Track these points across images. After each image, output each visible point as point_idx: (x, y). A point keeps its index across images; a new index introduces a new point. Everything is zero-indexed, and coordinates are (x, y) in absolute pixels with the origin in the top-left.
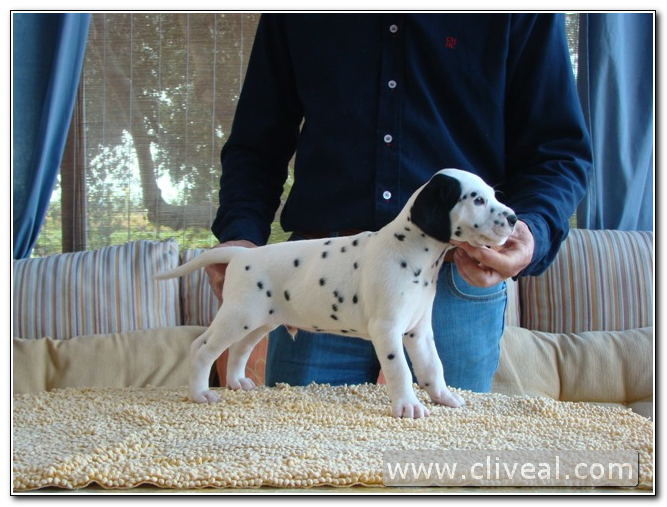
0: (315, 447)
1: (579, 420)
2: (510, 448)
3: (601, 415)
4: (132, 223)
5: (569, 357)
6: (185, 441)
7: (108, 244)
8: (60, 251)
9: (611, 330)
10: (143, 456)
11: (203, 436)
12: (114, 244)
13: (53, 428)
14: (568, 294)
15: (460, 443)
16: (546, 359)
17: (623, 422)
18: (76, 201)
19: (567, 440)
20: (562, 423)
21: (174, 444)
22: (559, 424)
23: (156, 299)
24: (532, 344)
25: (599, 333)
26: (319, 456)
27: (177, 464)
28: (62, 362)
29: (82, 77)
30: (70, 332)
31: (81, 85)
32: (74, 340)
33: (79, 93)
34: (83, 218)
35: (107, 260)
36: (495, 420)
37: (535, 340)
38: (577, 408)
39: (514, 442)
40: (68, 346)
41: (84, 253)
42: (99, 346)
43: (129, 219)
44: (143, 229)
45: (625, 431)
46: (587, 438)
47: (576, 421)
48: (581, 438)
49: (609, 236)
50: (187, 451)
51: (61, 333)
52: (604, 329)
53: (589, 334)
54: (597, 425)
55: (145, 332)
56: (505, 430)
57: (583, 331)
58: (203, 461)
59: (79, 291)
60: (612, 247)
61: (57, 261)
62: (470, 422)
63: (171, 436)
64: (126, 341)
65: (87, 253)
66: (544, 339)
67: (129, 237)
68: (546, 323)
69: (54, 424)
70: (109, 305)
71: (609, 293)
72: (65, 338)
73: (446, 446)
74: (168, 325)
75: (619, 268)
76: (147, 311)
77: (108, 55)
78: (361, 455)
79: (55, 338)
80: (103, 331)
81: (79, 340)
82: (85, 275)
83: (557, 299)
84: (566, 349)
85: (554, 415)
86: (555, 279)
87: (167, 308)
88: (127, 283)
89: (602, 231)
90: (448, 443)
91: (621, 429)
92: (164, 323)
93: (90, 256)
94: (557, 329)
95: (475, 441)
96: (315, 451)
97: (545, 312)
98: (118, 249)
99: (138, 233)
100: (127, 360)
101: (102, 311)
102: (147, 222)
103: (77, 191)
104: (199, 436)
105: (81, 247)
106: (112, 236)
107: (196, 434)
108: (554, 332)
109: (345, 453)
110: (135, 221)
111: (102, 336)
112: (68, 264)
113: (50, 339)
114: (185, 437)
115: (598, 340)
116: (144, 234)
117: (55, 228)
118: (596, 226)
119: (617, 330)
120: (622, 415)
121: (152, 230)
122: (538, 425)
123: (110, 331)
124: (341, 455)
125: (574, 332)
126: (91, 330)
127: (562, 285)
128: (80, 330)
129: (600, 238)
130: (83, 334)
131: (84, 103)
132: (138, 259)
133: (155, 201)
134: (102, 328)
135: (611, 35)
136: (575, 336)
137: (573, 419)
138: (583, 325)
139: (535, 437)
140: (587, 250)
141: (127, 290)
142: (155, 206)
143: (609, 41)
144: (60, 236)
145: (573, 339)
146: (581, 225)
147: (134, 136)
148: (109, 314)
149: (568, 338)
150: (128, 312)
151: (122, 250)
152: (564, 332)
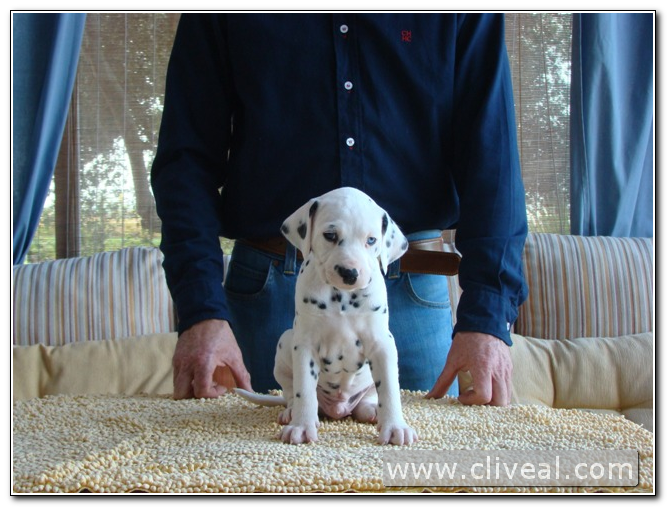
1: (572, 427)
3: (593, 421)
4: (125, 230)
5: (563, 364)
6: (178, 448)
7: (102, 250)
8: (54, 257)
9: (605, 336)
10: (134, 463)
11: (196, 444)
12: (107, 250)
13: (45, 435)
14: (562, 300)
15: (452, 450)
16: (540, 365)
17: (615, 429)
18: (70, 207)
19: (560, 447)
20: (555, 429)
21: (166, 451)
22: (552, 431)
23: (150, 306)
25: (593, 340)
26: (312, 462)
27: (169, 471)
28: (55, 369)
29: (76, 83)
30: (64, 338)
31: (75, 92)
32: (67, 347)
33: (73, 99)
34: (76, 224)
35: (101, 266)
36: (488, 427)
37: (528, 346)
38: (569, 415)
39: (507, 448)
40: (61, 352)
41: (78, 259)
42: (92, 352)
43: (123, 225)
44: (137, 235)
45: (618, 438)
46: (580, 445)
47: (569, 428)
48: (574, 444)
49: (602, 243)
50: (179, 458)
51: (54, 339)
52: (598, 336)
53: (583, 340)
54: (590, 432)
55: (138, 338)
56: (498, 437)
57: (577, 337)
58: (195, 468)
59: (73, 298)
60: (605, 253)
61: (50, 267)
62: (462, 428)
63: (163, 443)
64: (120, 347)
65: (80, 260)
66: (538, 345)
67: (123, 243)
68: (539, 329)
69: (46, 430)
70: (102, 311)
71: (603, 300)
72: (59, 345)
74: (161, 331)
75: (613, 274)
76: (141, 317)
77: (101, 62)
78: (353, 462)
79: (49, 344)
80: (96, 338)
81: (73, 346)
82: (78, 281)
83: (551, 305)
84: (560, 355)
85: (547, 422)
86: (549, 286)
87: (160, 314)
88: (121, 290)
89: (595, 238)
91: (613, 436)
92: (157, 329)
93: (84, 262)
94: (551, 336)
95: (468, 447)
96: (308, 458)
97: (539, 318)
98: (112, 255)
99: (133, 240)
100: (121, 366)
101: (95, 317)
102: (140, 228)
103: (71, 197)
104: (191, 443)
105: (74, 253)
106: (106, 242)
108: (548, 338)
109: (338, 460)
110: (129, 227)
111: (95, 343)
112: (62, 270)
113: (44, 345)
114: (177, 444)
115: (593, 348)
116: (138, 240)
117: (49, 234)
118: (590, 233)
119: (611, 336)
120: (615, 422)
121: (145, 237)
122: (531, 432)
123: (103, 337)
124: (334, 462)
125: (568, 338)
126: (85, 336)
127: (556, 291)
128: (74, 336)
129: (593, 244)
130: (77, 340)
131: (78, 109)
132: (131, 265)
133: (149, 208)
134: (96, 334)
135: (604, 42)
136: (569, 342)
137: (566, 426)
138: (577, 331)
139: (527, 444)
140: (582, 255)
141: (121, 297)
142: (149, 212)
143: (601, 48)
144: (54, 242)
145: (567, 345)
146: (575, 231)
147: (128, 143)
148: (103, 320)
149: (562, 344)
150: (122, 318)
151: (116, 257)
152: (558, 338)
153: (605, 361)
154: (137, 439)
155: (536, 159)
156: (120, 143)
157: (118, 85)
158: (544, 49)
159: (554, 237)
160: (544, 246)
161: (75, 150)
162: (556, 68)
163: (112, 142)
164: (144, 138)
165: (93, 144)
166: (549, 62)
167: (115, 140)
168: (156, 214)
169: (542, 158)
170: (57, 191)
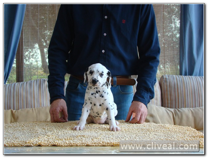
0: (100, 136)
1: (175, 129)
2: (155, 136)
3: (182, 128)
4: (38, 73)
5: (177, 116)
6: (64, 135)
7: (31, 80)
8: (16, 82)
9: (190, 107)
10: (52, 138)
14: (177, 96)
15: (141, 135)
16: (170, 117)
17: (188, 130)
18: (21, 66)
19: (171, 135)
20: (170, 130)
21: (61, 135)
23: (46, 97)
24: (165, 112)
25: (187, 109)
26: (102, 138)
27: (62, 140)
28: (16, 117)
29: (23, 26)
30: (19, 107)
31: (22, 29)
32: (20, 110)
33: (22, 32)
34: (23, 71)
35: (30, 85)
36: (151, 129)
37: (166, 111)
38: (175, 126)
39: (156, 135)
40: (18, 112)
41: (23, 82)
42: (28, 112)
44: (42, 75)
45: (188, 133)
46: (177, 134)
47: (175, 130)
48: (175, 134)
49: (190, 78)
50: (64, 137)
51: (16, 108)
52: (188, 107)
53: (183, 109)
54: (180, 131)
55: (42, 108)
56: (154, 132)
57: (181, 108)
58: (69, 139)
59: (22, 95)
60: (191, 81)
61: (15, 85)
62: (144, 130)
63: (60, 133)
64: (36, 110)
65: (24, 83)
66: (169, 110)
67: (38, 77)
68: (170, 105)
70: (31, 99)
71: (190, 96)
72: (17, 110)
73: (137, 136)
75: (193, 88)
76: (43, 101)
77: (31, 20)
78: (113, 138)
79: (14, 109)
80: (29, 107)
81: (21, 110)
82: (23, 89)
83: (173, 98)
84: (176, 113)
85: (169, 128)
86: (172, 91)
88: (37, 92)
89: (187, 76)
90: (138, 135)
91: (187, 132)
92: (48, 105)
93: (25, 83)
94: (173, 107)
95: (145, 135)
96: (100, 137)
97: (169, 102)
98: (34, 81)
99: (40, 76)
100: (37, 116)
101: (29, 101)
102: (43, 73)
103: (21, 63)
105: (22, 81)
106: (32, 77)
107: (67, 133)
108: (172, 108)
109: (109, 138)
110: (39, 72)
111: (29, 109)
112: (18, 86)
113: (12, 110)
115: (186, 111)
116: (42, 76)
117: (14, 75)
118: (186, 75)
119: (192, 107)
120: (188, 128)
121: (45, 75)
122: (164, 131)
123: (31, 107)
124: (108, 138)
126: (25, 107)
127: (175, 93)
128: (22, 107)
129: (187, 78)
130: (23, 108)
131: (23, 35)
132: (40, 85)
133: (46, 66)
134: (29, 106)
135: (190, 14)
136: (179, 109)
137: (174, 129)
138: (181, 106)
139: (162, 134)
140: (183, 82)
141: (37, 94)
142: (46, 68)
143: (190, 16)
144: (16, 77)
145: (178, 110)
146: (181, 74)
147: (39, 46)
148: (31, 102)
149: (177, 110)
150: (37, 101)
151: (35, 81)
152: (175, 108)
153: (190, 115)
154: (52, 132)
155: (168, 51)
156: (37, 46)
157: (36, 27)
158: (171, 16)
159: (174, 76)
160: (171, 78)
161: (22, 48)
162: (175, 22)
163: (34, 45)
164: (45, 44)
165: (28, 46)
166: (173, 21)
167: (35, 45)
168: (48, 68)
169: (170, 51)
170: (16, 61)
